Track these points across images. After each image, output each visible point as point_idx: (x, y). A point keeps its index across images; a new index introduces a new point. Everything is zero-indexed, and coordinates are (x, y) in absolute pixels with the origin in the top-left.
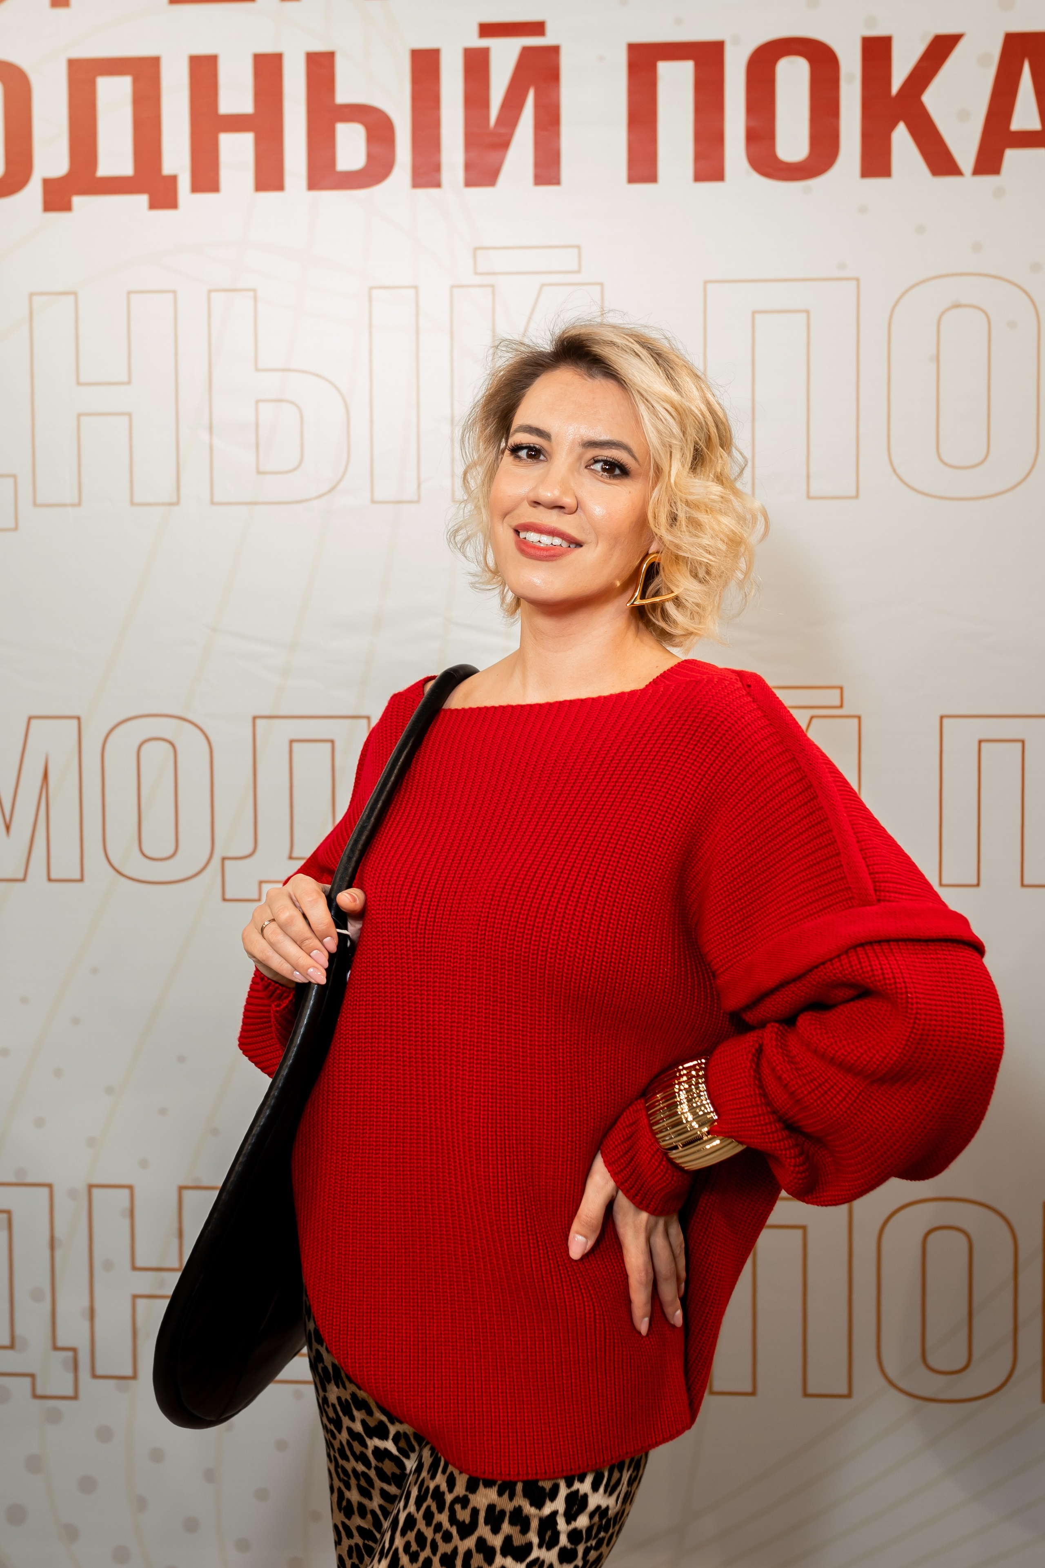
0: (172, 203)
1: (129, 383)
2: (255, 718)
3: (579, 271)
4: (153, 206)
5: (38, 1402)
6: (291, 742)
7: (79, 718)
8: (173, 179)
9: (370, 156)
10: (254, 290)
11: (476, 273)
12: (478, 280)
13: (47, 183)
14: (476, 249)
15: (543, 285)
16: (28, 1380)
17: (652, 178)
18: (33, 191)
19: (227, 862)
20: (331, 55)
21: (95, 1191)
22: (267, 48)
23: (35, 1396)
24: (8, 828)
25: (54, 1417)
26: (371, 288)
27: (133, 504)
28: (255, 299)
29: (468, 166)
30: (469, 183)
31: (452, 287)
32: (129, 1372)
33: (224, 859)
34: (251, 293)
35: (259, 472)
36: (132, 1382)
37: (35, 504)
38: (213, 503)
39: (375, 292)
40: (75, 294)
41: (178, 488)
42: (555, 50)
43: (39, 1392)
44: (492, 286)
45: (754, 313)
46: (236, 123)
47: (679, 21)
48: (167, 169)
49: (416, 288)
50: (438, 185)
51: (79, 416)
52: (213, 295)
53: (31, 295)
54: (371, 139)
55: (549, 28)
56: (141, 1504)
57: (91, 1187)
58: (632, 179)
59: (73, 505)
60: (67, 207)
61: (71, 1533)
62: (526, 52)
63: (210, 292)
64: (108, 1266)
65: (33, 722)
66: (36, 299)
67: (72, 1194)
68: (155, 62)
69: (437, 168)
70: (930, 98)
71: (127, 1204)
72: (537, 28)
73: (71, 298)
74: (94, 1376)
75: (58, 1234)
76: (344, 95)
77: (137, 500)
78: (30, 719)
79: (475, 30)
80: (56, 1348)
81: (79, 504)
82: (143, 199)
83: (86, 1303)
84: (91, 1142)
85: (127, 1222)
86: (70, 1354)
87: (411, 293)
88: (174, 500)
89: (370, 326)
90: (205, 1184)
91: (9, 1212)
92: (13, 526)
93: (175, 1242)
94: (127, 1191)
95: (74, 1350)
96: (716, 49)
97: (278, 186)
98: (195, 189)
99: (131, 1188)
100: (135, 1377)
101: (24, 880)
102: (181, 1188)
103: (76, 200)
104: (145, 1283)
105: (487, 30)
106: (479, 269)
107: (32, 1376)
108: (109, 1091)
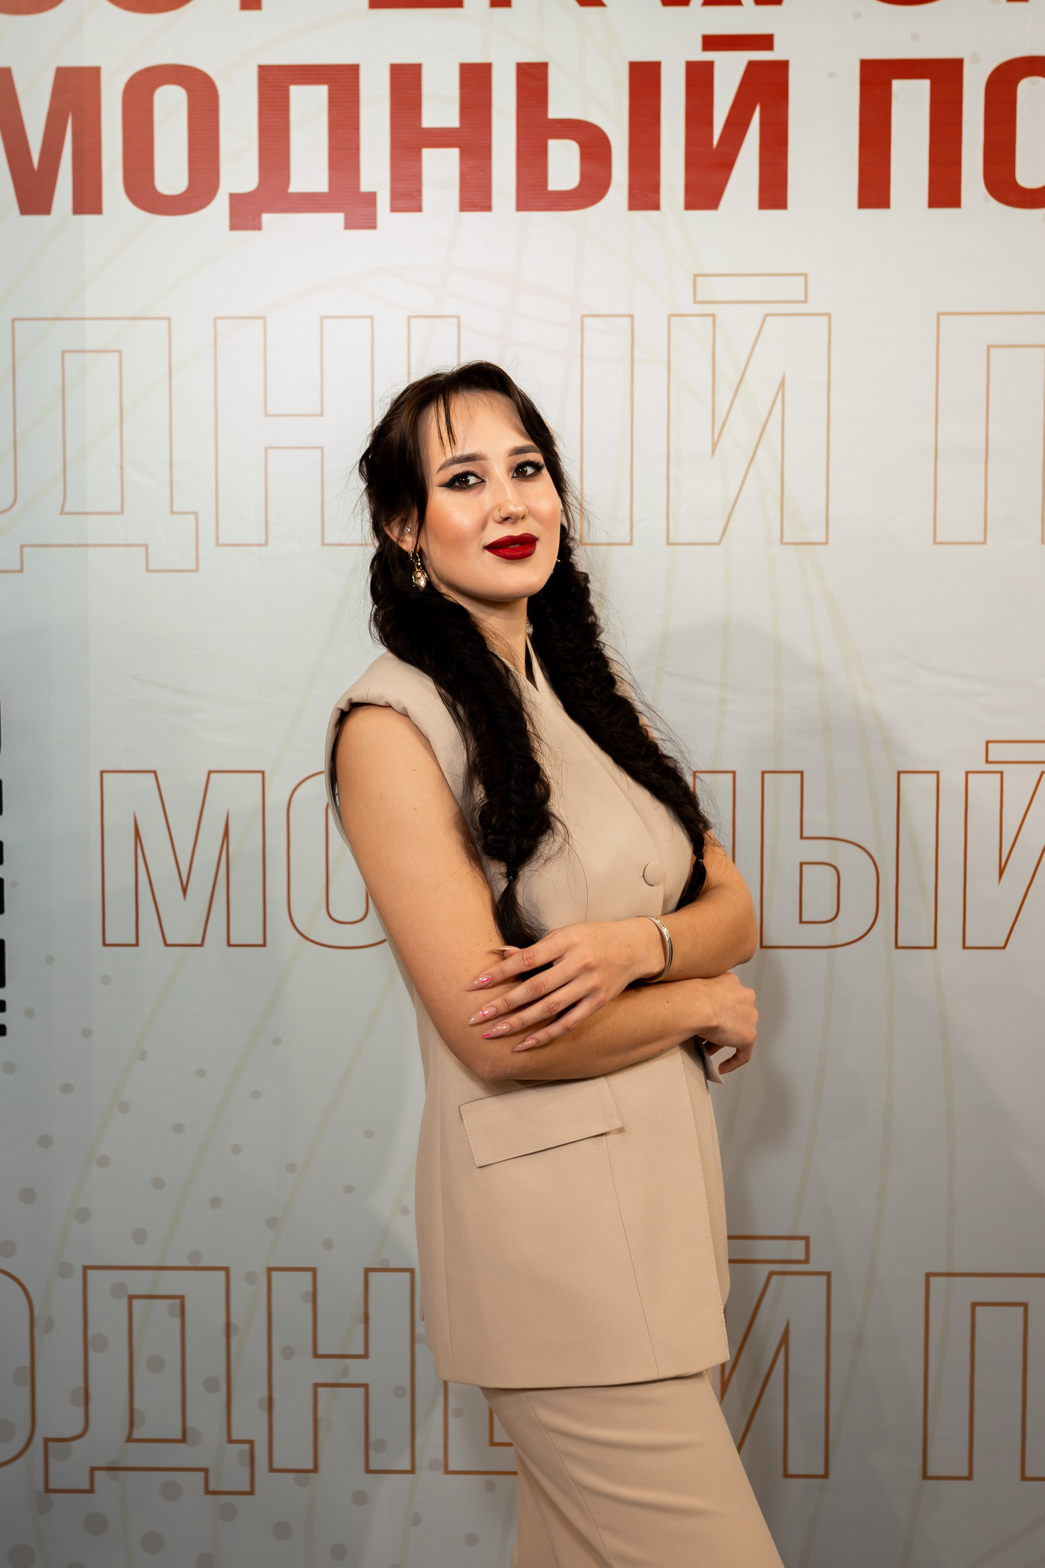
0: (370, 223)
1: (321, 414)
3: (805, 301)
4: (349, 225)
5: (211, 1498)
7: (263, 772)
8: (371, 198)
9: (583, 175)
10: (458, 317)
11: (695, 302)
12: (698, 309)
13: (234, 199)
14: (695, 276)
15: (767, 315)
16: (200, 1475)
17: (885, 203)
18: (220, 206)
20: (544, 66)
21: (274, 1274)
22: (475, 57)
23: (208, 1492)
24: (185, 890)
25: (228, 1514)
26: (583, 316)
27: (324, 544)
28: (459, 324)
29: (689, 189)
30: (690, 205)
31: (670, 316)
32: (310, 1466)
34: (455, 320)
36: (313, 1475)
37: (218, 544)
39: (586, 320)
40: (264, 318)
42: (783, 65)
43: (211, 1488)
44: (713, 316)
45: (989, 347)
46: (440, 138)
47: (915, 37)
48: (365, 186)
49: (631, 316)
50: (656, 206)
51: (267, 449)
52: (413, 321)
54: (585, 156)
55: (777, 43)
57: (270, 1270)
58: (863, 204)
59: (259, 545)
60: (258, 227)
62: (752, 67)
63: (409, 317)
64: (288, 1352)
65: (213, 775)
66: (221, 323)
67: (250, 1278)
68: (354, 70)
69: (655, 188)
71: (310, 1288)
72: (765, 42)
73: (261, 322)
74: (272, 1470)
75: (233, 1320)
76: (556, 111)
77: (328, 539)
78: (210, 772)
79: (698, 43)
80: (230, 1441)
81: (266, 544)
82: (339, 218)
83: (265, 1393)
84: (272, 1223)
85: (310, 1306)
86: (247, 1446)
87: (626, 322)
89: (582, 357)
90: (393, 1265)
91: (182, 1298)
92: (194, 567)
93: (361, 1327)
94: (309, 1274)
95: (251, 1442)
96: (956, 66)
97: (486, 206)
98: (394, 209)
99: (313, 1270)
100: (315, 1470)
101: (201, 945)
102: (367, 1271)
103: (266, 218)
104: (328, 1371)
105: (711, 42)
106: (698, 299)
107: (206, 1471)
108: (292, 1168)
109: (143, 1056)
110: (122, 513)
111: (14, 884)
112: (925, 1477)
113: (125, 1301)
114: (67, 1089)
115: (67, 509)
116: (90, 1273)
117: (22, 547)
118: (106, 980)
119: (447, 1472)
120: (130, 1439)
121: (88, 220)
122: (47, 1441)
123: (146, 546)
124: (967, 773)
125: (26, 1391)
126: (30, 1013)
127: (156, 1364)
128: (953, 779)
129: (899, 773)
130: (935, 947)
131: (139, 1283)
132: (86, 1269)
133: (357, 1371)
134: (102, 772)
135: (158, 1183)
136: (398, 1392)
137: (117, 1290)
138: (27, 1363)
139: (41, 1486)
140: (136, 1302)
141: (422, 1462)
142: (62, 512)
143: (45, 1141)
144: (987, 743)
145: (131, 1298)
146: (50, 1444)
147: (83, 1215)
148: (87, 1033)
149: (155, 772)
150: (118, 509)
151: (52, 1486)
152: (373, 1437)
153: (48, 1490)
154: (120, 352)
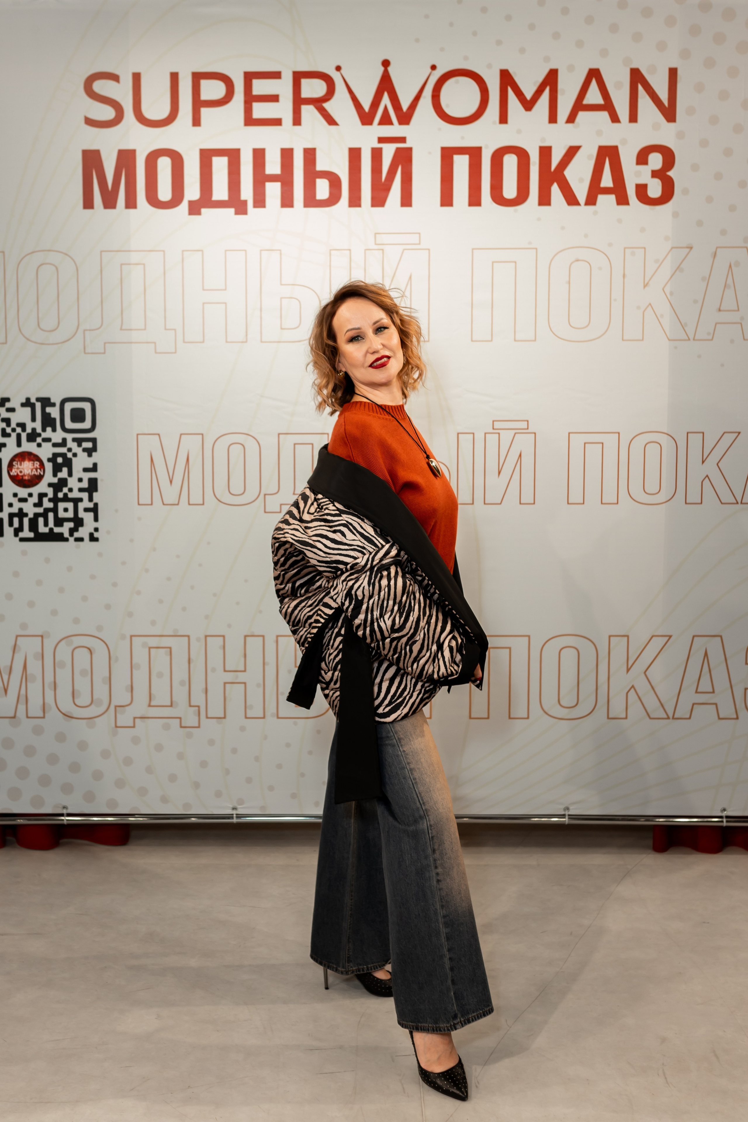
0: (245, 213)
1: (225, 290)
2: (279, 434)
3: (419, 244)
4: (237, 213)
5: (182, 729)
6: (295, 444)
7: (202, 434)
8: (245, 202)
9: (330, 193)
10: (280, 250)
11: (376, 244)
12: (376, 247)
13: (191, 203)
14: (376, 234)
15: (404, 250)
16: (178, 720)
17: (451, 205)
18: (184, 206)
19: (267, 496)
20: (314, 150)
21: (208, 638)
22: (287, 146)
23: (181, 727)
24: (171, 482)
25: (189, 736)
26: (331, 250)
27: (227, 342)
28: (281, 254)
29: (373, 199)
30: (373, 205)
31: (366, 250)
32: (222, 716)
33: (265, 495)
35: (282, 329)
36: (223, 720)
37: (184, 342)
38: (262, 342)
39: (332, 252)
40: (202, 251)
41: (247, 335)
42: (410, 149)
43: (183, 725)
44: (383, 250)
45: (493, 262)
46: (273, 178)
47: (463, 138)
48: (243, 197)
49: (350, 250)
50: (359, 205)
51: (204, 304)
52: (263, 252)
53: (183, 251)
54: (331, 186)
55: (408, 140)
56: (227, 772)
57: (206, 636)
58: (442, 205)
59: (200, 342)
60: (199, 213)
61: (197, 785)
62: (398, 150)
63: (261, 250)
64: (214, 670)
65: (183, 436)
66: (185, 253)
67: (198, 640)
68: (238, 150)
69: (359, 198)
70: (569, 173)
71: (222, 643)
72: (403, 140)
73: (200, 253)
74: (207, 717)
75: (191, 657)
76: (320, 166)
77: (228, 340)
78: (181, 435)
79: (376, 140)
80: (190, 706)
82: (232, 210)
83: (204, 686)
84: (207, 617)
85: (222, 651)
86: (197, 708)
87: (348, 252)
88: (245, 340)
89: (330, 266)
90: (256, 634)
91: (170, 648)
92: (174, 351)
93: (243, 659)
94: (222, 638)
95: (199, 707)
96: (479, 150)
97: (291, 205)
98: (255, 206)
99: (224, 636)
100: (225, 718)
101: (178, 504)
102: (246, 636)
103: (203, 211)
104: (230, 677)
105: (381, 140)
106: (377, 242)
107: (180, 718)
108: (215, 595)
109: (154, 549)
110: (145, 329)
111: (102, 480)
112: (470, 718)
113: (147, 650)
114: (124, 563)
115: (123, 328)
116: (133, 638)
117: (105, 343)
118: (139, 519)
119: (278, 718)
120: (150, 706)
121: (132, 211)
122: (116, 707)
123: (155, 343)
124: (485, 434)
125: (107, 686)
126: (108, 532)
127: (160, 675)
128: (479, 437)
129: (458, 434)
130: (473, 504)
131: (153, 642)
132: (131, 636)
133: (242, 677)
134: (138, 435)
135: (161, 601)
136: (258, 685)
137: (144, 645)
138: (108, 675)
139: (113, 725)
140: (152, 650)
141: (268, 714)
142: (121, 329)
143: (115, 585)
144: (493, 421)
145: (150, 648)
146: (117, 708)
147: (130, 614)
148: (132, 541)
149: (159, 435)
150: (143, 327)
151: (118, 725)
152: (248, 704)
153: (116, 727)
154: (144, 264)
